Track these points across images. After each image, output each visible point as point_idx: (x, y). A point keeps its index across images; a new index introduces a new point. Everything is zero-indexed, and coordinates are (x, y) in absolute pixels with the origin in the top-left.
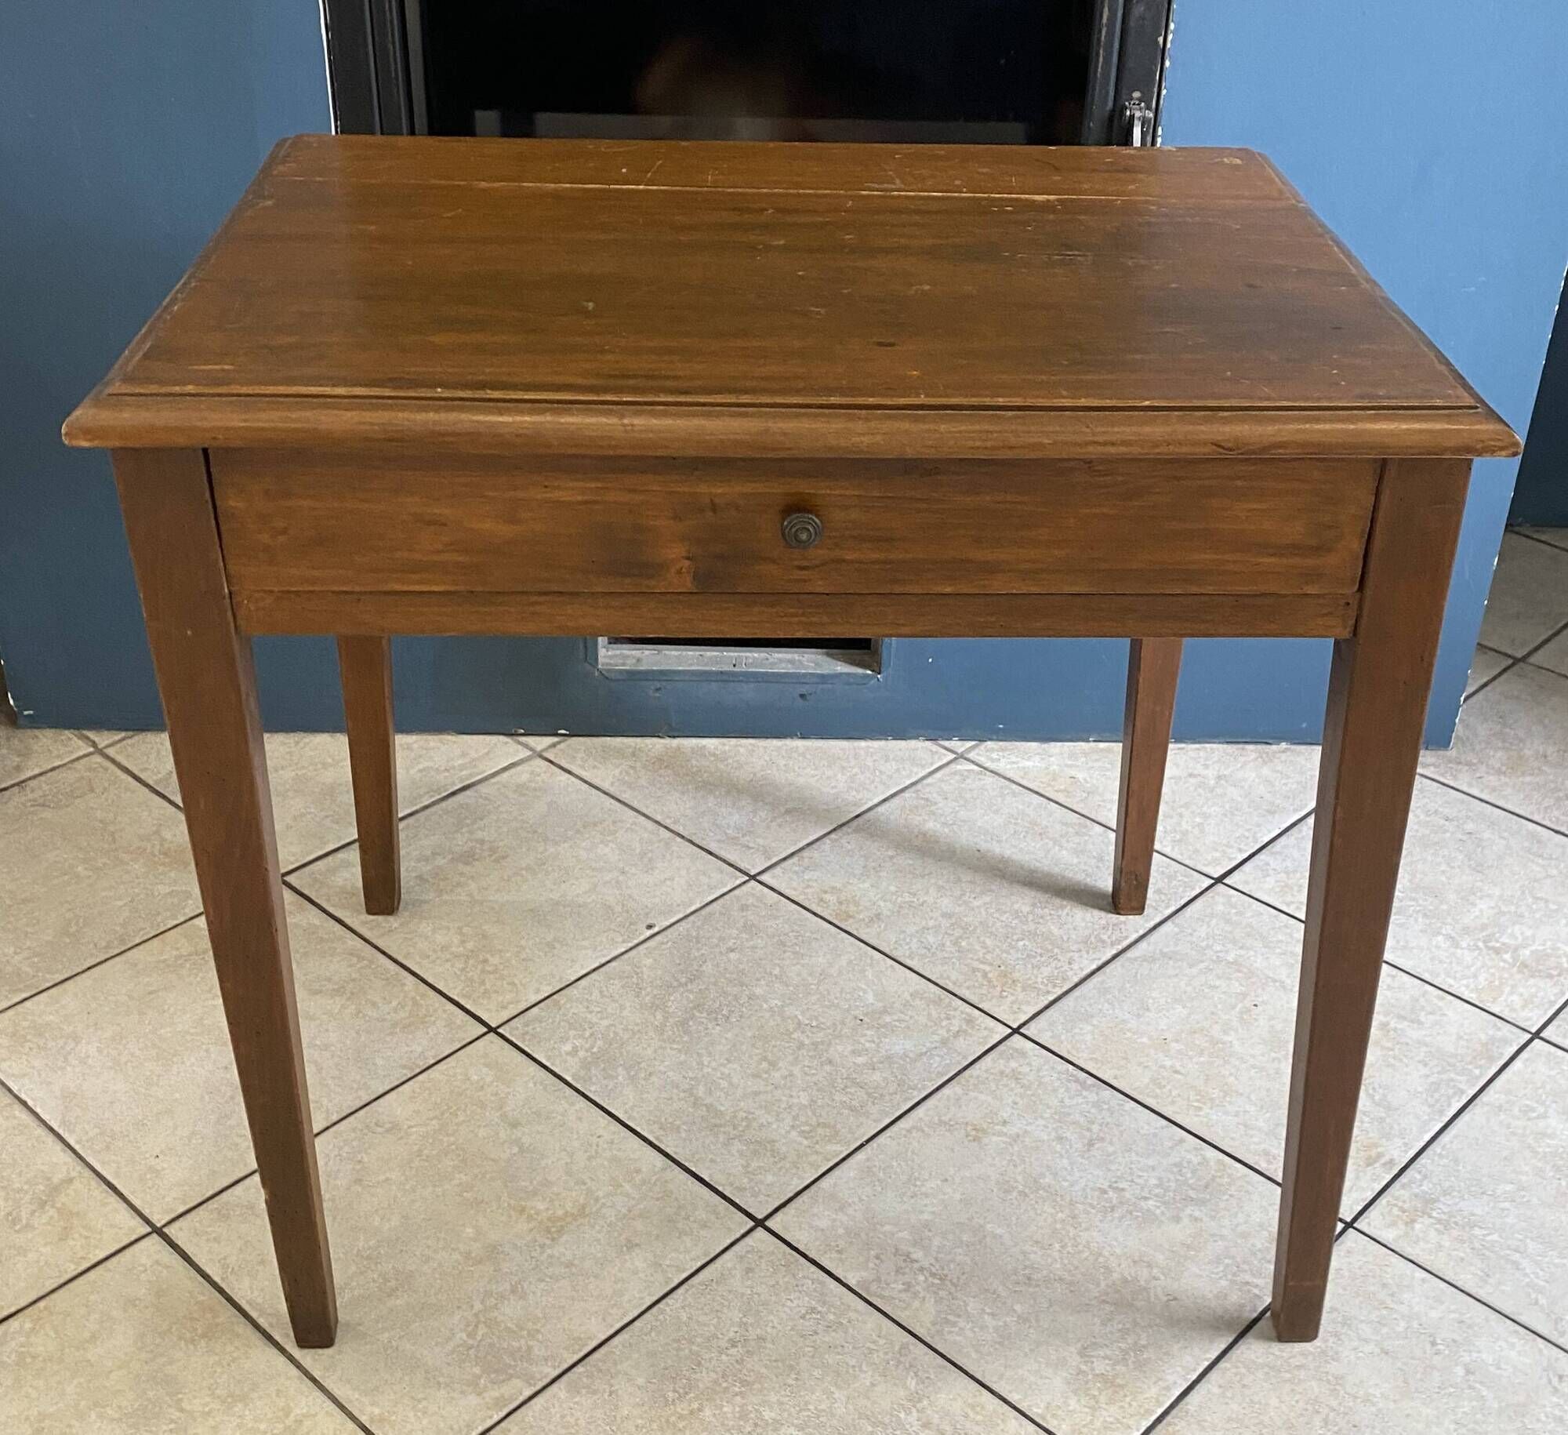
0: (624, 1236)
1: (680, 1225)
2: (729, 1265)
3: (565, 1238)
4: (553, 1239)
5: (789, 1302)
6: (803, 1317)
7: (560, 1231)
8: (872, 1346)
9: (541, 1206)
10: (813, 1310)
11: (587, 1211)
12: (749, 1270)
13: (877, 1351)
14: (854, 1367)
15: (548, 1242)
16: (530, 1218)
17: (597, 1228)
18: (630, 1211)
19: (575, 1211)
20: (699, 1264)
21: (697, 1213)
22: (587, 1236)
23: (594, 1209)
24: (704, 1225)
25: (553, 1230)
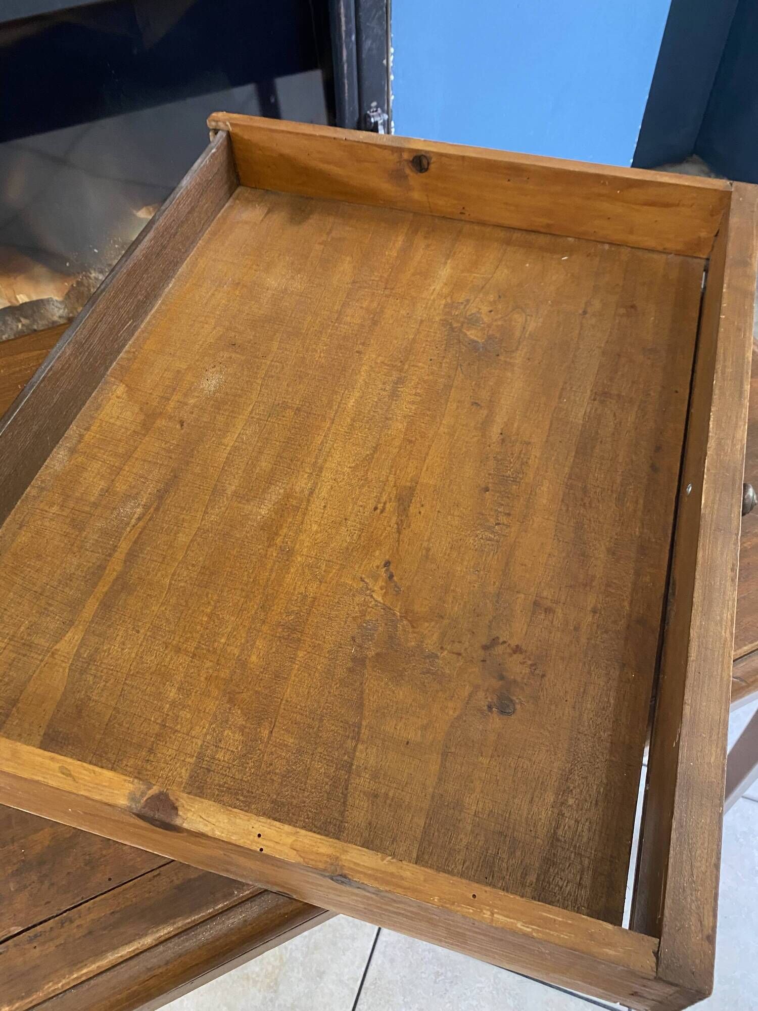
0: (313, 969)
1: (340, 945)
2: (380, 962)
3: (281, 988)
4: (275, 992)
5: (423, 975)
6: (435, 982)
7: (276, 984)
8: (480, 985)
9: (257, 969)
10: (437, 974)
11: (285, 960)
12: (392, 961)
13: (484, 988)
14: (477, 1006)
15: (273, 995)
16: (255, 982)
17: (296, 970)
18: (308, 947)
19: (277, 963)
20: (364, 969)
21: (345, 930)
22: (293, 979)
23: (288, 955)
24: (354, 939)
25: (272, 984)
